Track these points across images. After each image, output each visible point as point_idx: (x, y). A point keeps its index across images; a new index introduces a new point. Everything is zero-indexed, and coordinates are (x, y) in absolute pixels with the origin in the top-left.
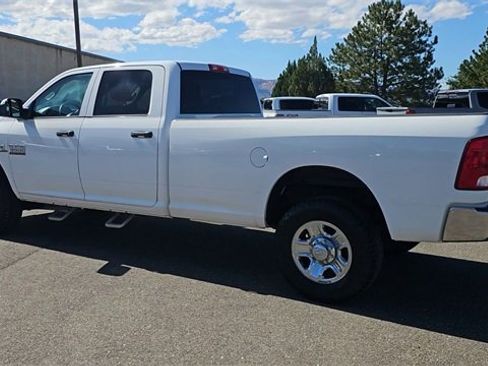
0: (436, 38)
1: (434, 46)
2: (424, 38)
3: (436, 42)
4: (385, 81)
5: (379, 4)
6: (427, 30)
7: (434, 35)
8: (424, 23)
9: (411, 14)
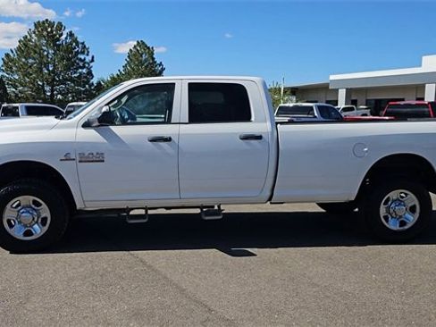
0: (93, 57)
1: (91, 64)
2: (82, 57)
3: (92, 61)
4: (52, 91)
5: (43, 22)
6: (85, 50)
7: (90, 55)
8: (83, 43)
9: (71, 34)
